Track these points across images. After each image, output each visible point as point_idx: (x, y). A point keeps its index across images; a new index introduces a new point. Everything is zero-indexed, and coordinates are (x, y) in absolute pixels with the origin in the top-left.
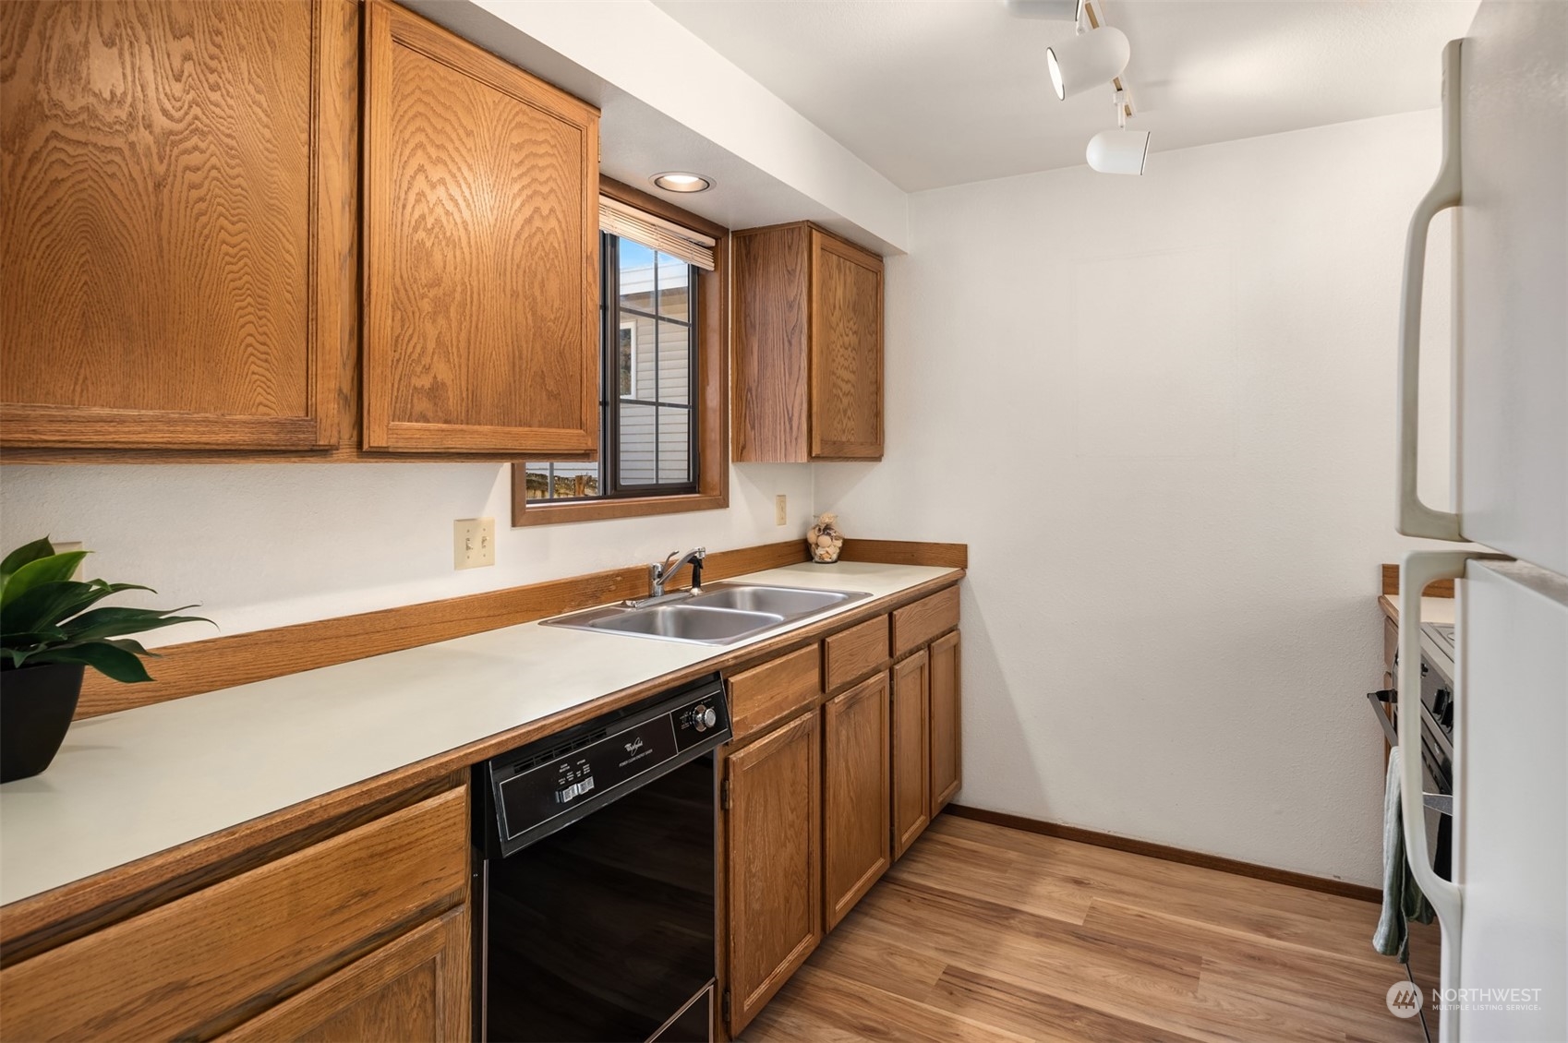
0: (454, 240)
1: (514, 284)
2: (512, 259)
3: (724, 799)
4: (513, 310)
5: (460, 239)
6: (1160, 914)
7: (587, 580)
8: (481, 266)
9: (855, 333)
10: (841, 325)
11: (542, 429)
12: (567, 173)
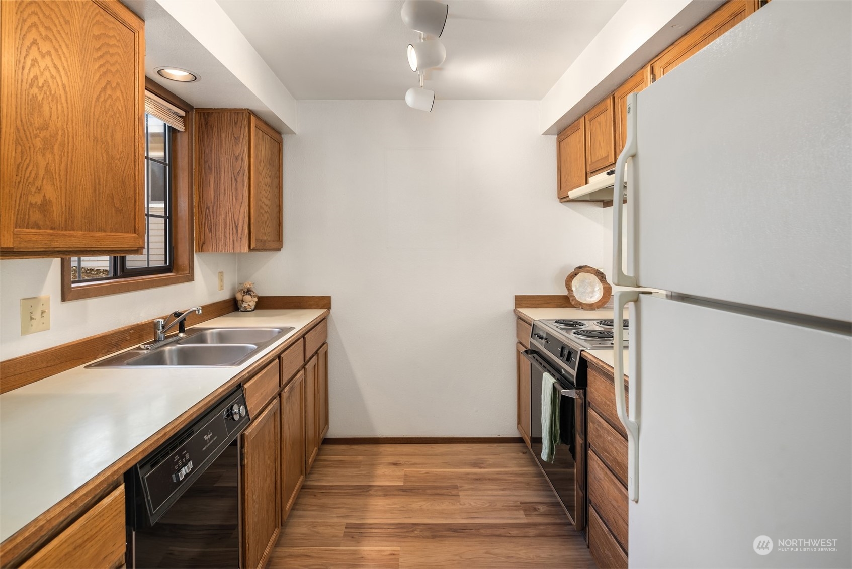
0: (57, 97)
1: (95, 132)
2: (94, 115)
3: (242, 459)
4: (95, 151)
5: (60, 97)
6: (435, 470)
7: (112, 334)
8: (74, 118)
9: (270, 177)
10: (264, 172)
11: (113, 234)
12: (126, 60)
